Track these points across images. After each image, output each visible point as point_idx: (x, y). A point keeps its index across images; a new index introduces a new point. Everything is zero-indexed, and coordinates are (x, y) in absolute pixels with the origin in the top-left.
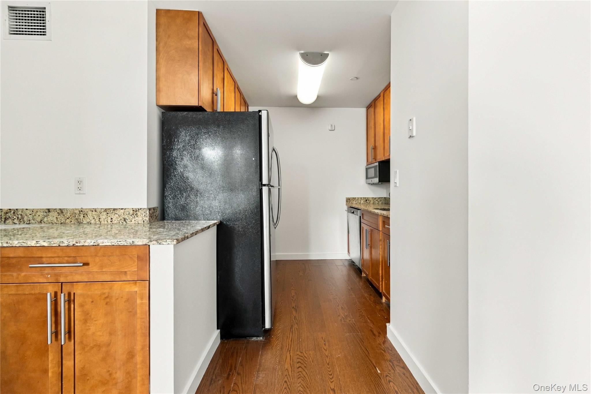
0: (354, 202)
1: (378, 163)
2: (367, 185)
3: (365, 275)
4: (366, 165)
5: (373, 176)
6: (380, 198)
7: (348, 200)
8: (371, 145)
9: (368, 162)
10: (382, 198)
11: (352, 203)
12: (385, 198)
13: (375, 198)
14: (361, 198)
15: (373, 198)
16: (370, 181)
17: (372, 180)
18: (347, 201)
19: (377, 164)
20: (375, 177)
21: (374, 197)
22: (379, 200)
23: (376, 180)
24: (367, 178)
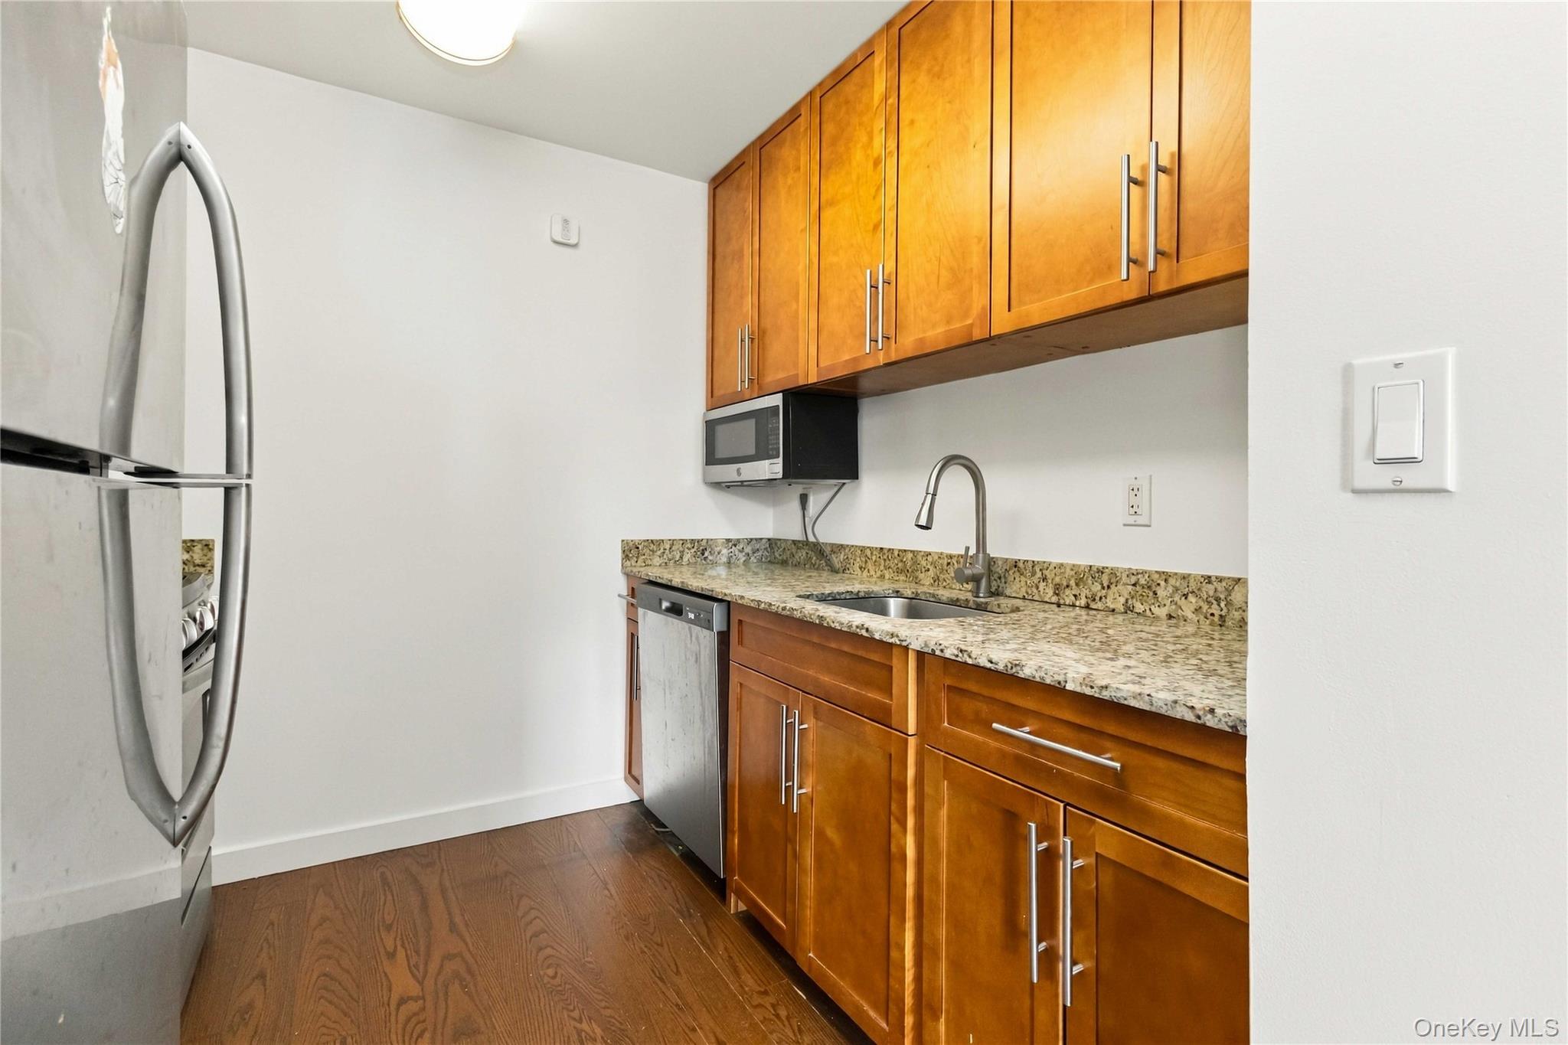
0: (657, 561)
1: (781, 394)
2: (704, 492)
3: (742, 907)
4: (705, 410)
5: (752, 451)
6: (751, 539)
7: (631, 551)
8: (741, 326)
9: (712, 397)
10: (761, 539)
11: (647, 562)
12: (769, 540)
13: (736, 543)
14: (684, 542)
15: (728, 540)
16: (728, 473)
17: (738, 470)
18: (626, 557)
19: (777, 400)
20: (762, 453)
21: (734, 536)
22: (748, 550)
23: (772, 468)
24: (711, 458)
